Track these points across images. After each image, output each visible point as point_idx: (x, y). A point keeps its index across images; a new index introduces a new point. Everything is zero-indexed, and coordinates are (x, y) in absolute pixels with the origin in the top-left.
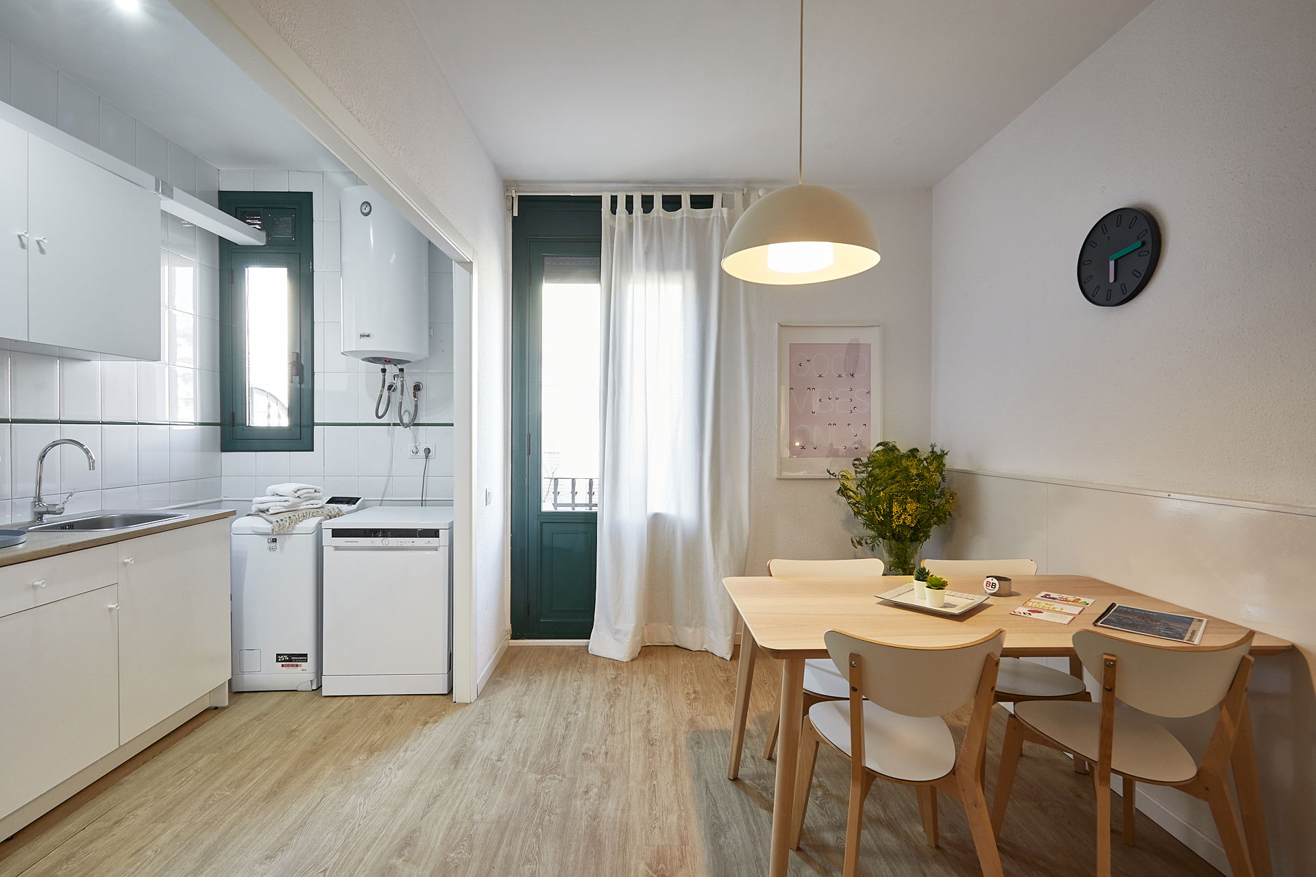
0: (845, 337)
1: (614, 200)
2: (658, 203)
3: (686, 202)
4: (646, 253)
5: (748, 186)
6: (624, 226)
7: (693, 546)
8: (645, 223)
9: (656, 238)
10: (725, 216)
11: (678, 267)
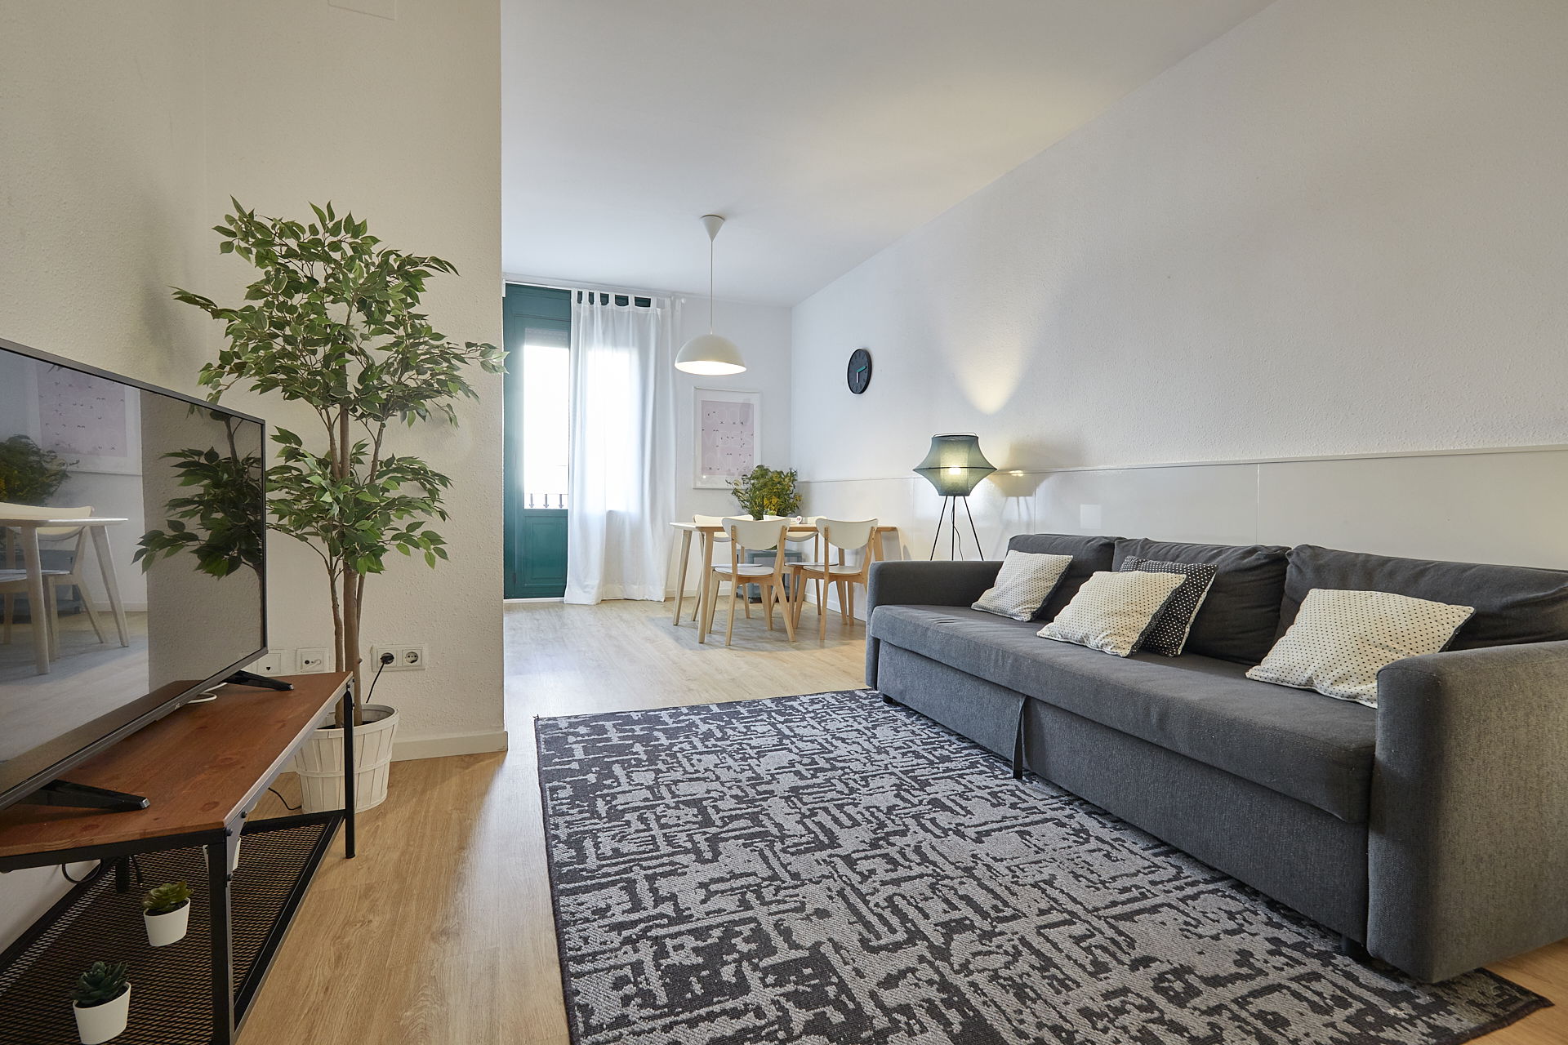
0: (740, 399)
1: (580, 294)
2: (612, 299)
3: (632, 301)
4: (604, 333)
5: (674, 295)
6: (588, 313)
7: (637, 532)
8: (602, 312)
9: (610, 324)
10: (659, 313)
11: (626, 345)
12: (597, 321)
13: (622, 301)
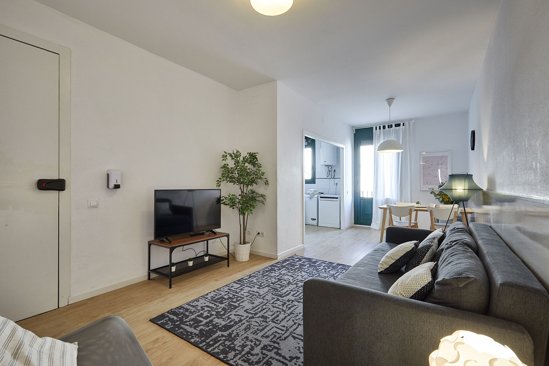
1: (376, 127)
2: (387, 127)
3: (394, 126)
5: (411, 120)
6: (379, 133)
8: (384, 132)
9: (386, 135)
10: (403, 128)
12: (382, 135)
13: (390, 126)
